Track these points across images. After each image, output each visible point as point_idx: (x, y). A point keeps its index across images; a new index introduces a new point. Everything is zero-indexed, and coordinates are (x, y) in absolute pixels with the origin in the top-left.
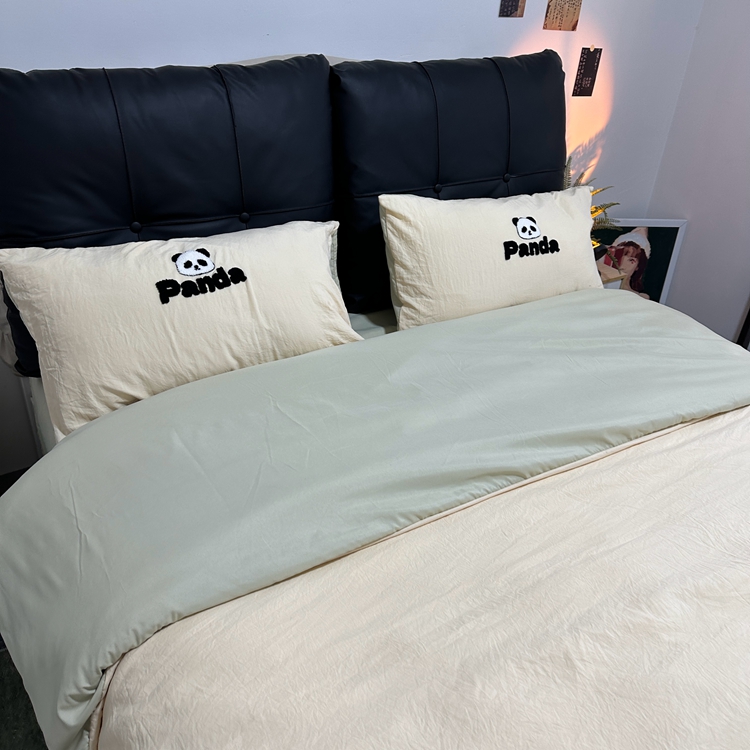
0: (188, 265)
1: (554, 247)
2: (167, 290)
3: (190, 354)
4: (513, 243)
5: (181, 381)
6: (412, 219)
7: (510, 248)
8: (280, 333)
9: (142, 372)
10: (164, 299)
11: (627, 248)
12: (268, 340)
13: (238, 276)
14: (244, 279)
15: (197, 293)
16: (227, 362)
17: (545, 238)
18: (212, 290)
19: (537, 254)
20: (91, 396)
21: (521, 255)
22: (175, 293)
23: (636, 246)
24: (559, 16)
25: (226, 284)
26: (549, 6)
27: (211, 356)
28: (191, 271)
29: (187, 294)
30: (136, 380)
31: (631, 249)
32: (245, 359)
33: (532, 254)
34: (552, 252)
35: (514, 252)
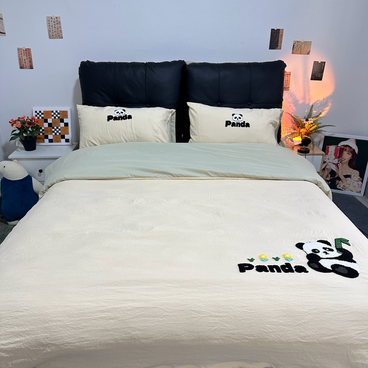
0: (118, 113)
1: (248, 125)
2: (110, 118)
3: (112, 136)
4: (230, 122)
5: (109, 143)
6: (196, 110)
7: (228, 123)
8: (139, 135)
9: (100, 139)
10: (108, 120)
11: (345, 148)
12: (135, 137)
13: (130, 117)
14: (131, 118)
15: (117, 120)
16: (122, 140)
17: (244, 122)
18: (121, 120)
19: (239, 126)
20: (87, 143)
21: (232, 126)
22: (111, 119)
23: (351, 148)
24: (300, 49)
25: (126, 119)
26: (294, 46)
27: (118, 138)
28: (118, 114)
29: (114, 120)
30: (97, 140)
31: (348, 148)
32: (128, 140)
33: (237, 126)
34: (246, 127)
35: (229, 124)
